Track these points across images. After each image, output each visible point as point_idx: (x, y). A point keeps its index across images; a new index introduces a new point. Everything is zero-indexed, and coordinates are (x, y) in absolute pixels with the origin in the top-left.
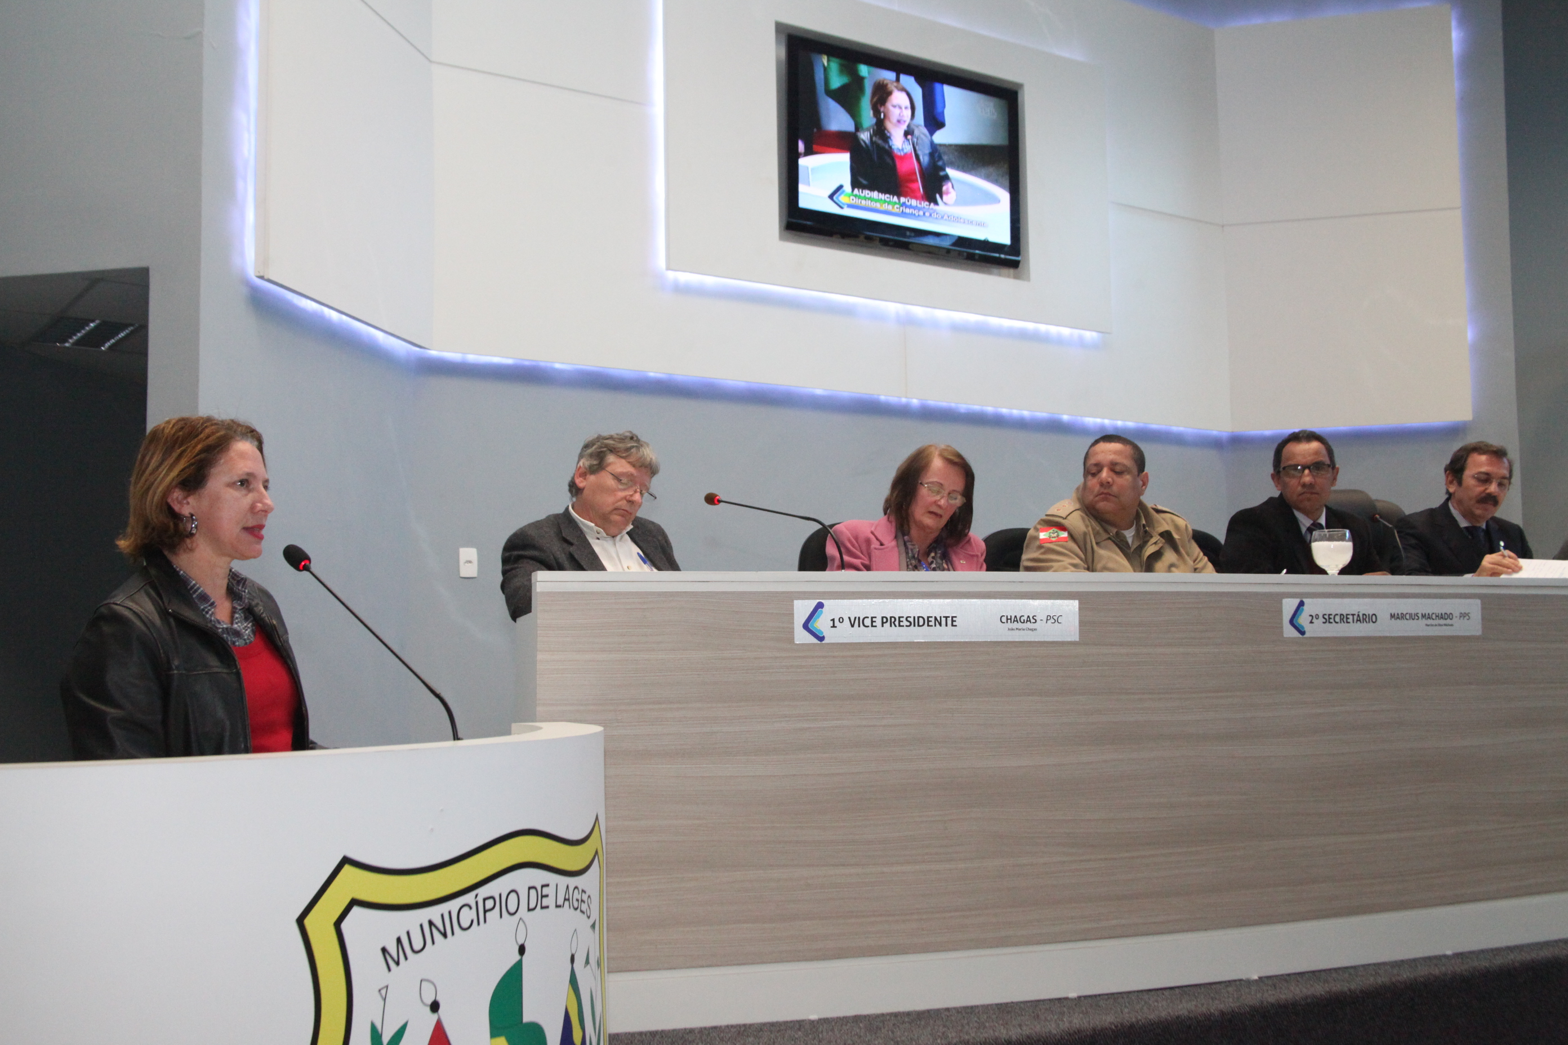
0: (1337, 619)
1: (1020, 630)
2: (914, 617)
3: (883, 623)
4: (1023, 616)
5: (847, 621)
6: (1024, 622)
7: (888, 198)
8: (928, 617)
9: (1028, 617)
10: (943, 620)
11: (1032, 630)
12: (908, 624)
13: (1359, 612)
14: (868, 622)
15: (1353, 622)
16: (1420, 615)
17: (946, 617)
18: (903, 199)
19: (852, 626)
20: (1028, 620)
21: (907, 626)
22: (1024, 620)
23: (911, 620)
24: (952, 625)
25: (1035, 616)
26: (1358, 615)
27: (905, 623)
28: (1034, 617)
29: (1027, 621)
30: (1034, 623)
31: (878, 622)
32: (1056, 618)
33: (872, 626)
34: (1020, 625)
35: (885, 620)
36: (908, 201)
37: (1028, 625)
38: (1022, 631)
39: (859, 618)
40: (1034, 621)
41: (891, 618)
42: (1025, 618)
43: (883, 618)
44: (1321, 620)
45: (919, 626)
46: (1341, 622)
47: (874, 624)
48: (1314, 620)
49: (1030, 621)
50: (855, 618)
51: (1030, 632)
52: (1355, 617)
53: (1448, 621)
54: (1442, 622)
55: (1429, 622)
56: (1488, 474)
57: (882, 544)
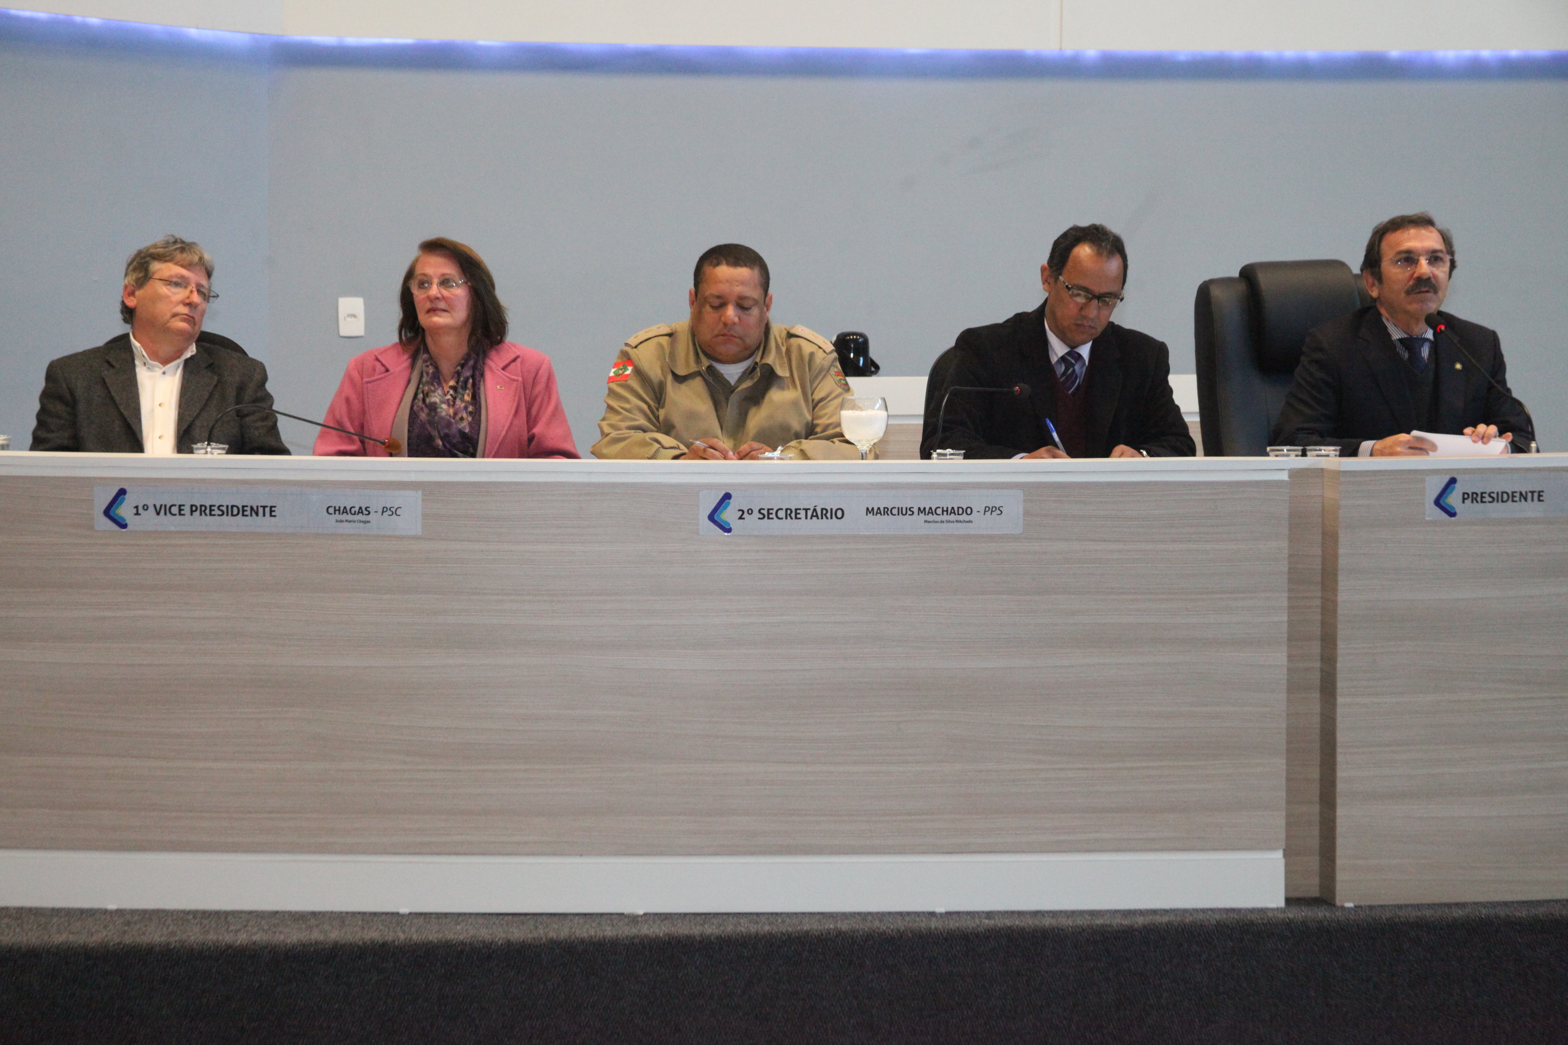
0: (781, 514)
1: (350, 521)
2: (227, 506)
3: (192, 512)
4: (354, 507)
5: (151, 509)
6: (355, 514)
8: (243, 507)
9: (360, 508)
10: (261, 510)
11: (365, 522)
12: (220, 513)
13: (815, 506)
14: (175, 510)
15: (806, 518)
16: (916, 510)
17: (264, 507)
19: (158, 514)
20: (360, 511)
21: (219, 515)
22: (355, 512)
23: (224, 509)
24: (271, 515)
25: (369, 507)
26: (815, 510)
27: (217, 512)
28: (368, 509)
29: (359, 513)
30: (366, 515)
31: (187, 510)
32: (394, 511)
33: (180, 514)
34: (350, 517)
35: (194, 508)
37: (360, 517)
38: (352, 523)
39: (165, 506)
40: (367, 513)
41: (201, 506)
42: (357, 509)
43: (192, 506)
44: (756, 515)
45: (232, 515)
46: (786, 518)
47: (182, 512)
48: (746, 515)
49: (362, 512)
50: (161, 506)
51: (362, 525)
52: (810, 513)
53: (964, 517)
54: (953, 517)
55: (930, 517)
56: (1409, 252)
57: (387, 370)
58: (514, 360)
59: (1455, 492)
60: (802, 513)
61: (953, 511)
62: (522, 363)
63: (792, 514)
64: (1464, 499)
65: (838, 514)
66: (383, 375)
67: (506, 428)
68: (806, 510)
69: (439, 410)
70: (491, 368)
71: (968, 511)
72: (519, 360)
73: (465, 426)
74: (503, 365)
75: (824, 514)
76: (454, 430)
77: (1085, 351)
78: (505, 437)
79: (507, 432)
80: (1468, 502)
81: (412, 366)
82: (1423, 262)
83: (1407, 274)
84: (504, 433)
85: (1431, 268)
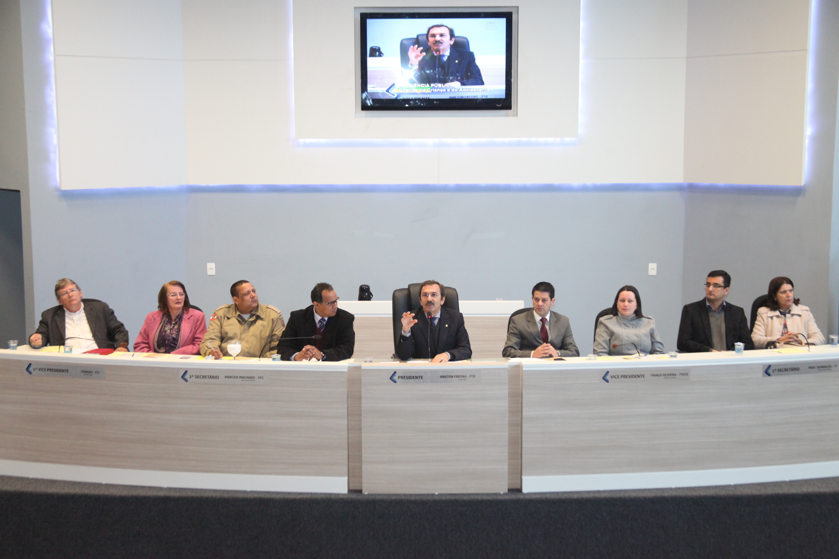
0: (201, 377)
5: (38, 369)
7: (423, 86)
16: (239, 377)
18: (432, 85)
20: (89, 372)
26: (211, 376)
31: (46, 370)
36: (436, 85)
44: (194, 377)
48: (192, 377)
52: (209, 377)
53: (252, 379)
54: (249, 379)
55: (243, 379)
56: (426, 293)
57: (155, 319)
58: (191, 316)
59: (396, 376)
60: (207, 377)
61: (249, 378)
62: (194, 317)
63: (204, 377)
64: (399, 378)
65: (217, 377)
66: (154, 321)
67: (187, 337)
68: (208, 376)
69: (167, 332)
70: (184, 319)
71: (254, 378)
72: (193, 316)
73: (174, 336)
74: (188, 317)
75: (213, 377)
76: (170, 338)
77: (326, 319)
78: (187, 339)
79: (187, 338)
80: (400, 379)
81: (162, 318)
82: (430, 296)
83: (425, 300)
84: (186, 338)
85: (432, 298)
